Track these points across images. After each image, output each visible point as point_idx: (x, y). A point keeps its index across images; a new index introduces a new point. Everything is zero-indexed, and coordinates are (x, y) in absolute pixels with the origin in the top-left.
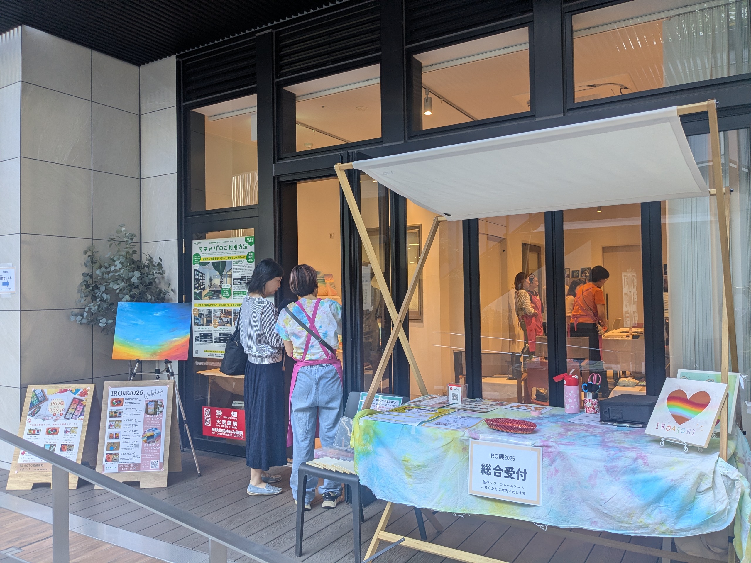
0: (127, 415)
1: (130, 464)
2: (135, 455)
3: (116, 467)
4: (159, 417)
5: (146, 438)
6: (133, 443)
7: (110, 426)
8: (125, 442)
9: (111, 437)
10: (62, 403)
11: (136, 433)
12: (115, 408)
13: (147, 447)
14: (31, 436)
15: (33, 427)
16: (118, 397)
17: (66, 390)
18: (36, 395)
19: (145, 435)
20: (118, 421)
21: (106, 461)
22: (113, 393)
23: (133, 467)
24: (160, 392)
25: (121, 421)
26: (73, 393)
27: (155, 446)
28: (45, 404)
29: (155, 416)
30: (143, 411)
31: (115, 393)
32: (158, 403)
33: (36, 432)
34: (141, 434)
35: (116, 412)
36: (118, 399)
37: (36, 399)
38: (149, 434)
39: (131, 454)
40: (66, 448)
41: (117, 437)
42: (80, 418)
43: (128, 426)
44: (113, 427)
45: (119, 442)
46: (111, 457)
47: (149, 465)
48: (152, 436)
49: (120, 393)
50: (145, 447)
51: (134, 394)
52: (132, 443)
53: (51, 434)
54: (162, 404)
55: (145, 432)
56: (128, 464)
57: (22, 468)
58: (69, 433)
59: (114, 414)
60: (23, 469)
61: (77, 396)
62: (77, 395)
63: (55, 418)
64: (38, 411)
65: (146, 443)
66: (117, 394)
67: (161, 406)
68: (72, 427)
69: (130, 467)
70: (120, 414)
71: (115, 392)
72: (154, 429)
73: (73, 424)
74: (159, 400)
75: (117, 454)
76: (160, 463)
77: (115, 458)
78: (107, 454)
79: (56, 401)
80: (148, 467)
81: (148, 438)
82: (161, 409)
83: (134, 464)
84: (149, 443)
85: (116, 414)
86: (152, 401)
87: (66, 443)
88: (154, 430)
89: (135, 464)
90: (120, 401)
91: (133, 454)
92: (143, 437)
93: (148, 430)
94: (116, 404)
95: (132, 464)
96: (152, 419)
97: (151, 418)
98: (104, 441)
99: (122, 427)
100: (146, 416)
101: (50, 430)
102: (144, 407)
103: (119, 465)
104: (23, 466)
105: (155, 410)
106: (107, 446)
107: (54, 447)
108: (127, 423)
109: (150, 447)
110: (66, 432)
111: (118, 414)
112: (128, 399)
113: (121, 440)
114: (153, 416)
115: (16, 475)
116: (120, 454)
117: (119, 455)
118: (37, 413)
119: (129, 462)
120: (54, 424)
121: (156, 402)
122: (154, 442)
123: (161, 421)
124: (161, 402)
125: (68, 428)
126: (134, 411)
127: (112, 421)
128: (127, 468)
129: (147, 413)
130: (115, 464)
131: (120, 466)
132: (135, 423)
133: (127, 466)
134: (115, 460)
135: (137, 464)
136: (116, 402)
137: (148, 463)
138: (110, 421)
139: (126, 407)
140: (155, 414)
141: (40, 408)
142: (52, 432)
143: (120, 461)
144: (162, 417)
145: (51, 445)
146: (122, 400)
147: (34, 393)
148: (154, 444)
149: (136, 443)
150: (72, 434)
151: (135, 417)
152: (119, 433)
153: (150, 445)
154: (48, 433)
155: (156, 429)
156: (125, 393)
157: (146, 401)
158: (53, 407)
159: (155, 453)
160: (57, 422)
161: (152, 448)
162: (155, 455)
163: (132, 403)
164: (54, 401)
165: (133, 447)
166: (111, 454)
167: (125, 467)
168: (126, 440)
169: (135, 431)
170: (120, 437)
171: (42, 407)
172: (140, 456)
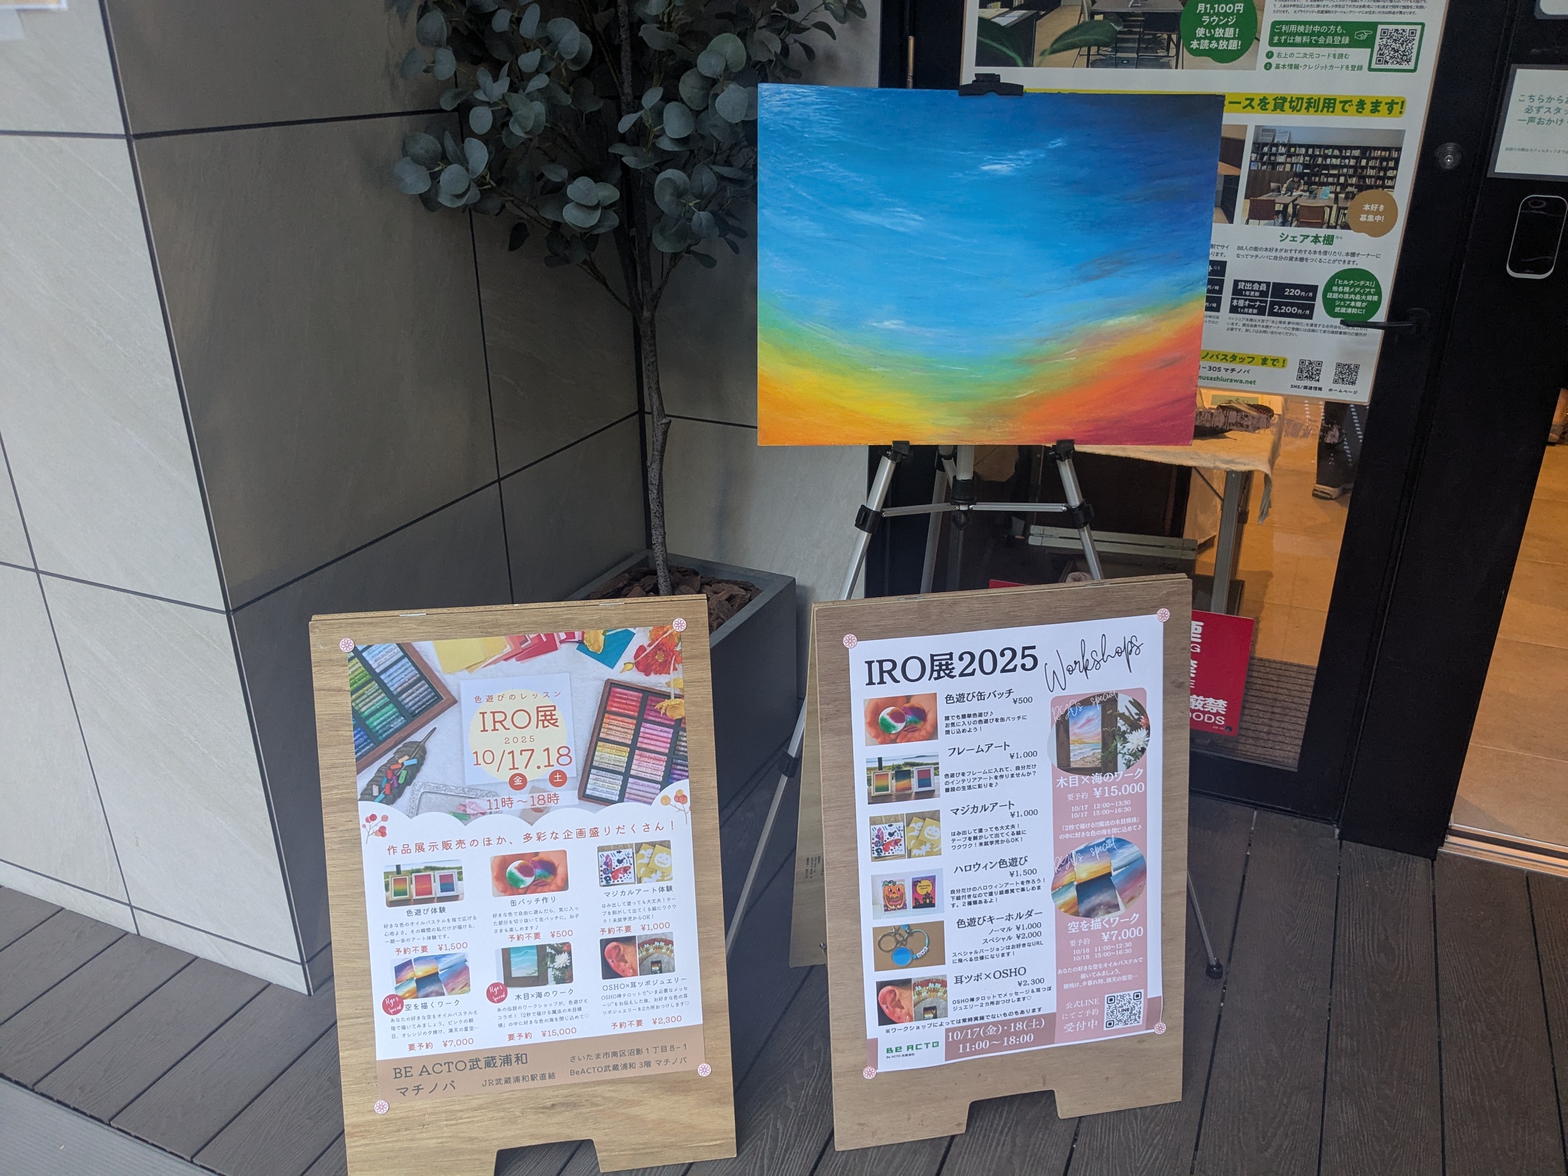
0: (961, 782)
1: (1004, 1023)
2: (1028, 977)
3: (936, 1044)
4: (1130, 781)
5: (1072, 893)
6: (1013, 924)
7: (881, 848)
8: (972, 922)
9: (892, 898)
10: (547, 717)
11: (1020, 869)
12: (897, 753)
13: (1080, 935)
14: (413, 908)
15: (413, 861)
16: (902, 689)
17: (550, 637)
18: (375, 676)
19: (1067, 878)
20: (922, 816)
21: (884, 1019)
22: (875, 667)
23: (1017, 1034)
24: (1128, 650)
25: (935, 816)
26: (593, 655)
27: (1120, 927)
28: (445, 723)
29: (1108, 778)
30: (1047, 759)
31: (882, 671)
32: (1121, 709)
33: (436, 886)
34: (1047, 871)
35: (901, 773)
36: (908, 698)
37: (382, 698)
38: (1084, 870)
39: (1004, 974)
40: (634, 956)
41: (925, 902)
42: (671, 790)
43: (977, 837)
44: (899, 850)
45: (941, 924)
46: (908, 998)
47: (1100, 1018)
48: (1102, 882)
49: (914, 669)
50: (1074, 936)
51: (988, 667)
52: (1006, 924)
53: (526, 891)
54: (1142, 711)
55: (1065, 865)
56: (995, 1024)
57: (409, 1083)
58: (629, 877)
59: (893, 785)
60: (418, 1089)
61: (625, 671)
62: (620, 664)
63: (522, 799)
64: (414, 771)
65: (1077, 914)
66: (897, 673)
67: (1134, 726)
68: (639, 847)
69: (1008, 1034)
70: (925, 779)
71: (887, 666)
72: (1110, 844)
73: (639, 828)
74: (1125, 692)
75: (935, 981)
76: (1151, 1002)
77: (927, 1004)
78: (881, 985)
79: (509, 707)
80: (1093, 1024)
81: (1086, 888)
82: (1136, 739)
83: (1022, 1020)
84: (1089, 914)
85: (903, 783)
86: (1086, 702)
87: (624, 934)
88: (1111, 850)
89: (1030, 1019)
90: (920, 714)
91: (1017, 972)
92: (1057, 890)
93: (1080, 852)
94: (900, 726)
95: (1015, 1021)
96: (1098, 794)
97: (1089, 788)
98: (858, 921)
99: (946, 844)
100: (1062, 781)
101: (512, 868)
102: (1049, 733)
103: (953, 1030)
104: (416, 1071)
105: (1105, 745)
106: (878, 944)
107: (561, 960)
108: (970, 822)
109: (1095, 935)
110: (610, 874)
111: (914, 781)
112: (961, 698)
113: (946, 912)
114: (1097, 778)
115: (387, 1121)
116: (950, 982)
117: (944, 984)
118: (409, 781)
119: (999, 1012)
120: (528, 837)
121: (1109, 702)
122: (1116, 907)
123: (1139, 802)
124: (1136, 704)
125: (618, 849)
126: (997, 759)
127: (890, 820)
128: (991, 1038)
129: (1064, 764)
130: (932, 1031)
131: (958, 1036)
132: (1012, 821)
133: (992, 1031)
134: (926, 1010)
135: (1038, 1018)
136: (897, 717)
137: (1091, 1007)
138: (873, 821)
139: (956, 740)
140: (1108, 765)
141: (420, 753)
142: (529, 880)
143: (955, 1015)
144: (1143, 778)
145: (541, 949)
146: (925, 706)
147: (357, 664)
148: (1114, 917)
149: (1025, 922)
150: (648, 885)
151: (1005, 790)
152: (932, 879)
153: (1096, 923)
154: (507, 884)
155: (1121, 842)
156: (941, 667)
157: (1055, 702)
158: (496, 741)
159: (1127, 957)
160: (544, 823)
161: (1106, 938)
162: (1124, 970)
163: (982, 719)
164: (495, 706)
165: (1014, 941)
166: (905, 983)
167: (980, 1038)
168: (975, 911)
169: (1014, 862)
170: (943, 897)
171: (429, 746)
172: (1051, 981)
